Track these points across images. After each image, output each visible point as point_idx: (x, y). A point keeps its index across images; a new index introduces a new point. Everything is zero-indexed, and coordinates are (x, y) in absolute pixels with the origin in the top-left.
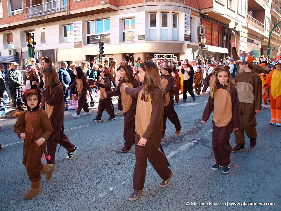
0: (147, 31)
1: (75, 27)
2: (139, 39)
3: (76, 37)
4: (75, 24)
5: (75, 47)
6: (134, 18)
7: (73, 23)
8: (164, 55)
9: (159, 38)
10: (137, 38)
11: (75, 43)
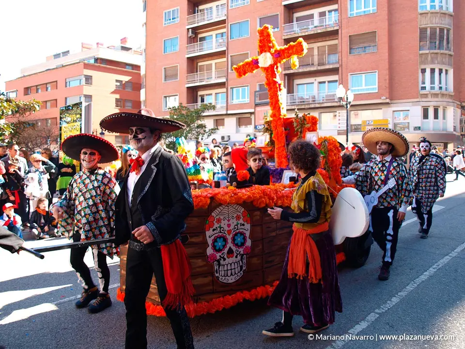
0: (422, 123)
1: (339, 116)
2: (414, 130)
3: (340, 125)
4: (339, 113)
5: (338, 135)
6: (409, 110)
7: (338, 112)
8: (436, 144)
9: (431, 129)
10: (411, 129)
11: (338, 130)
